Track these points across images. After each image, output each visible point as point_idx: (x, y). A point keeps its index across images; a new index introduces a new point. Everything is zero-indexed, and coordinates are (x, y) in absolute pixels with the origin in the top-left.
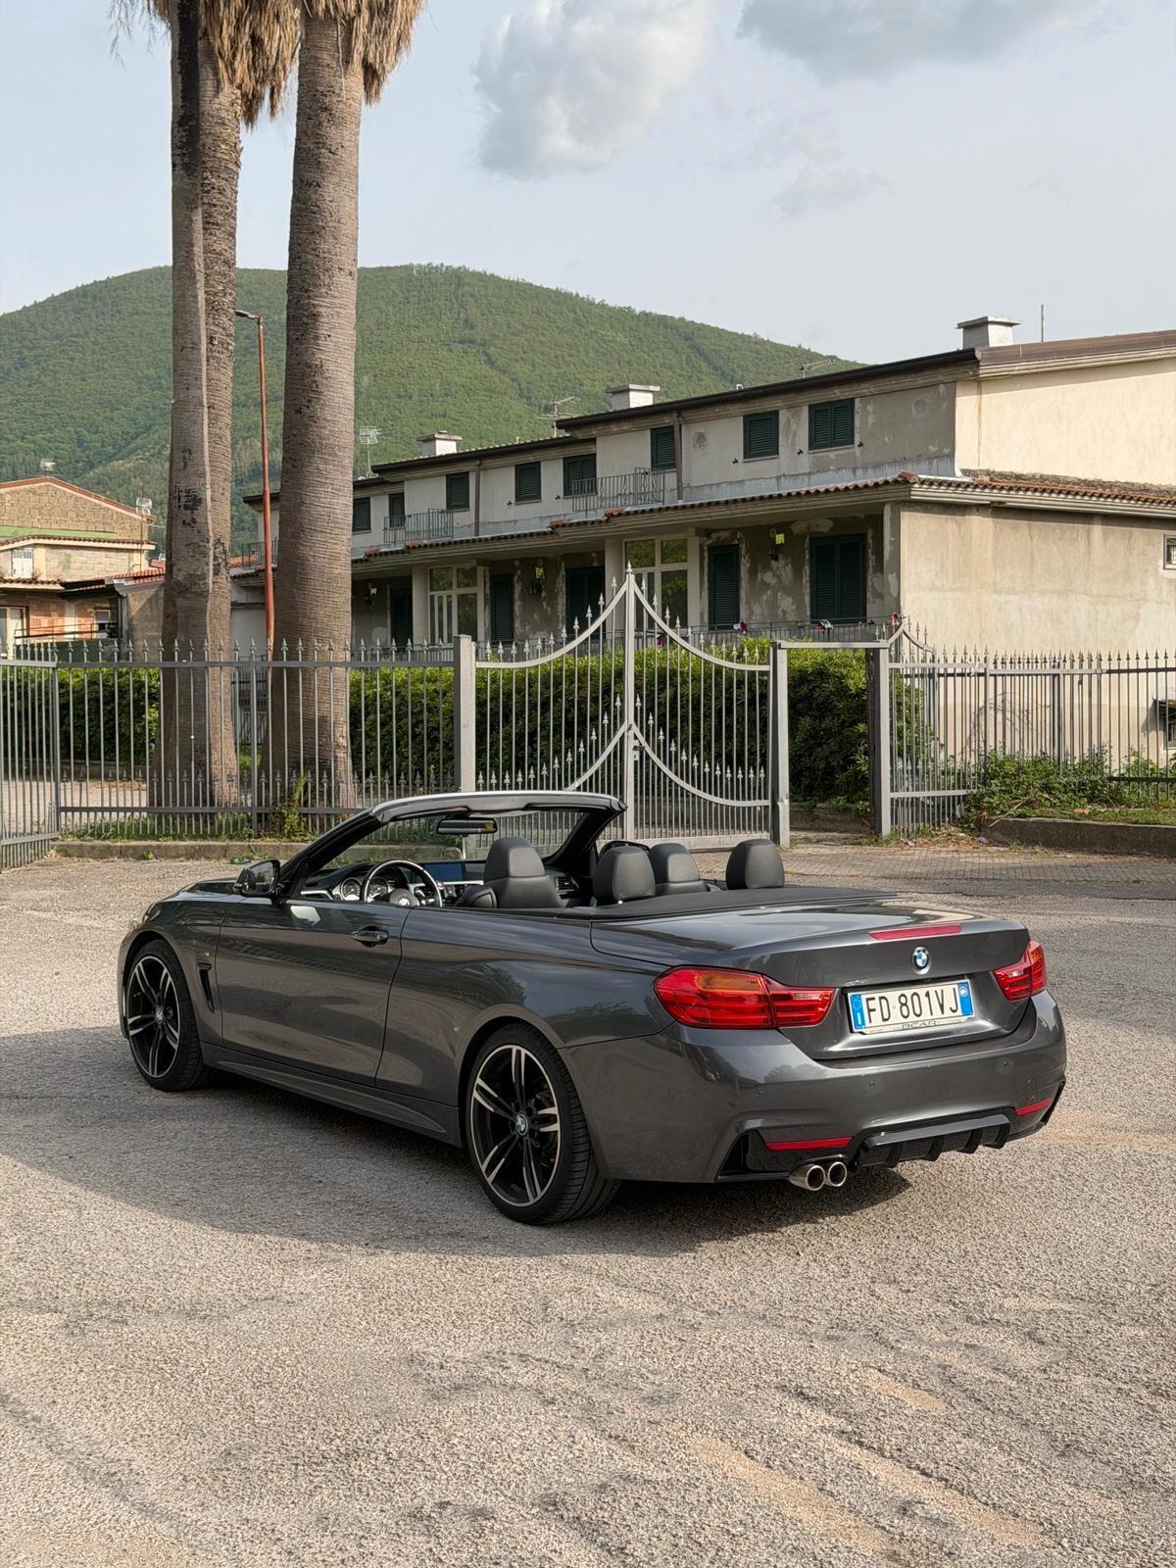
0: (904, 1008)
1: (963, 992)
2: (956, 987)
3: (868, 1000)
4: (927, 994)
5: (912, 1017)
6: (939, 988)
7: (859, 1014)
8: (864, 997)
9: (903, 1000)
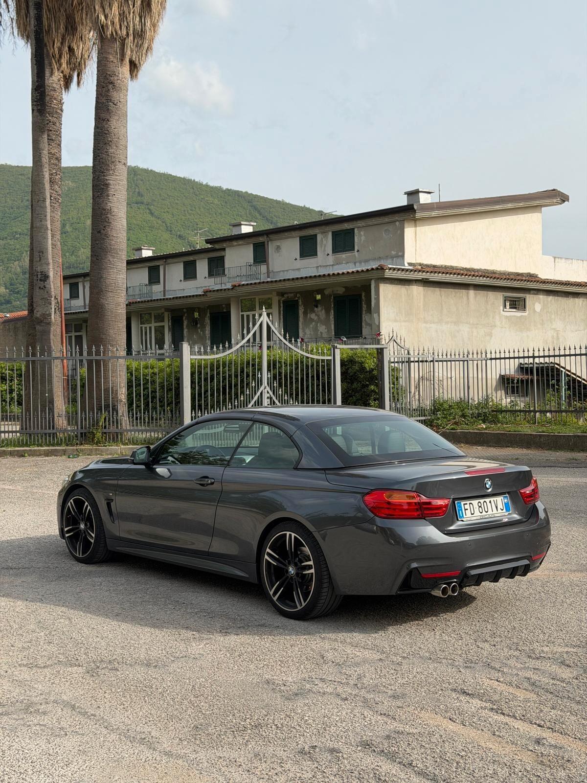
0: (480, 508)
1: (506, 501)
2: (502, 498)
3: (464, 504)
4: (490, 502)
5: (484, 513)
6: (495, 499)
7: (460, 511)
8: (462, 503)
9: (480, 504)
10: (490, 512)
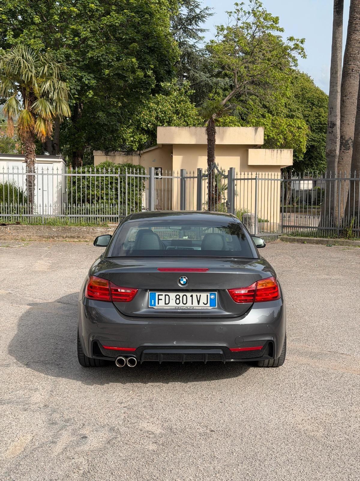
0: (178, 301)
1: (212, 297)
2: (209, 294)
3: (159, 295)
4: (192, 296)
5: (181, 304)
6: (198, 294)
7: (153, 301)
8: (157, 294)
9: (178, 297)
10: (189, 304)
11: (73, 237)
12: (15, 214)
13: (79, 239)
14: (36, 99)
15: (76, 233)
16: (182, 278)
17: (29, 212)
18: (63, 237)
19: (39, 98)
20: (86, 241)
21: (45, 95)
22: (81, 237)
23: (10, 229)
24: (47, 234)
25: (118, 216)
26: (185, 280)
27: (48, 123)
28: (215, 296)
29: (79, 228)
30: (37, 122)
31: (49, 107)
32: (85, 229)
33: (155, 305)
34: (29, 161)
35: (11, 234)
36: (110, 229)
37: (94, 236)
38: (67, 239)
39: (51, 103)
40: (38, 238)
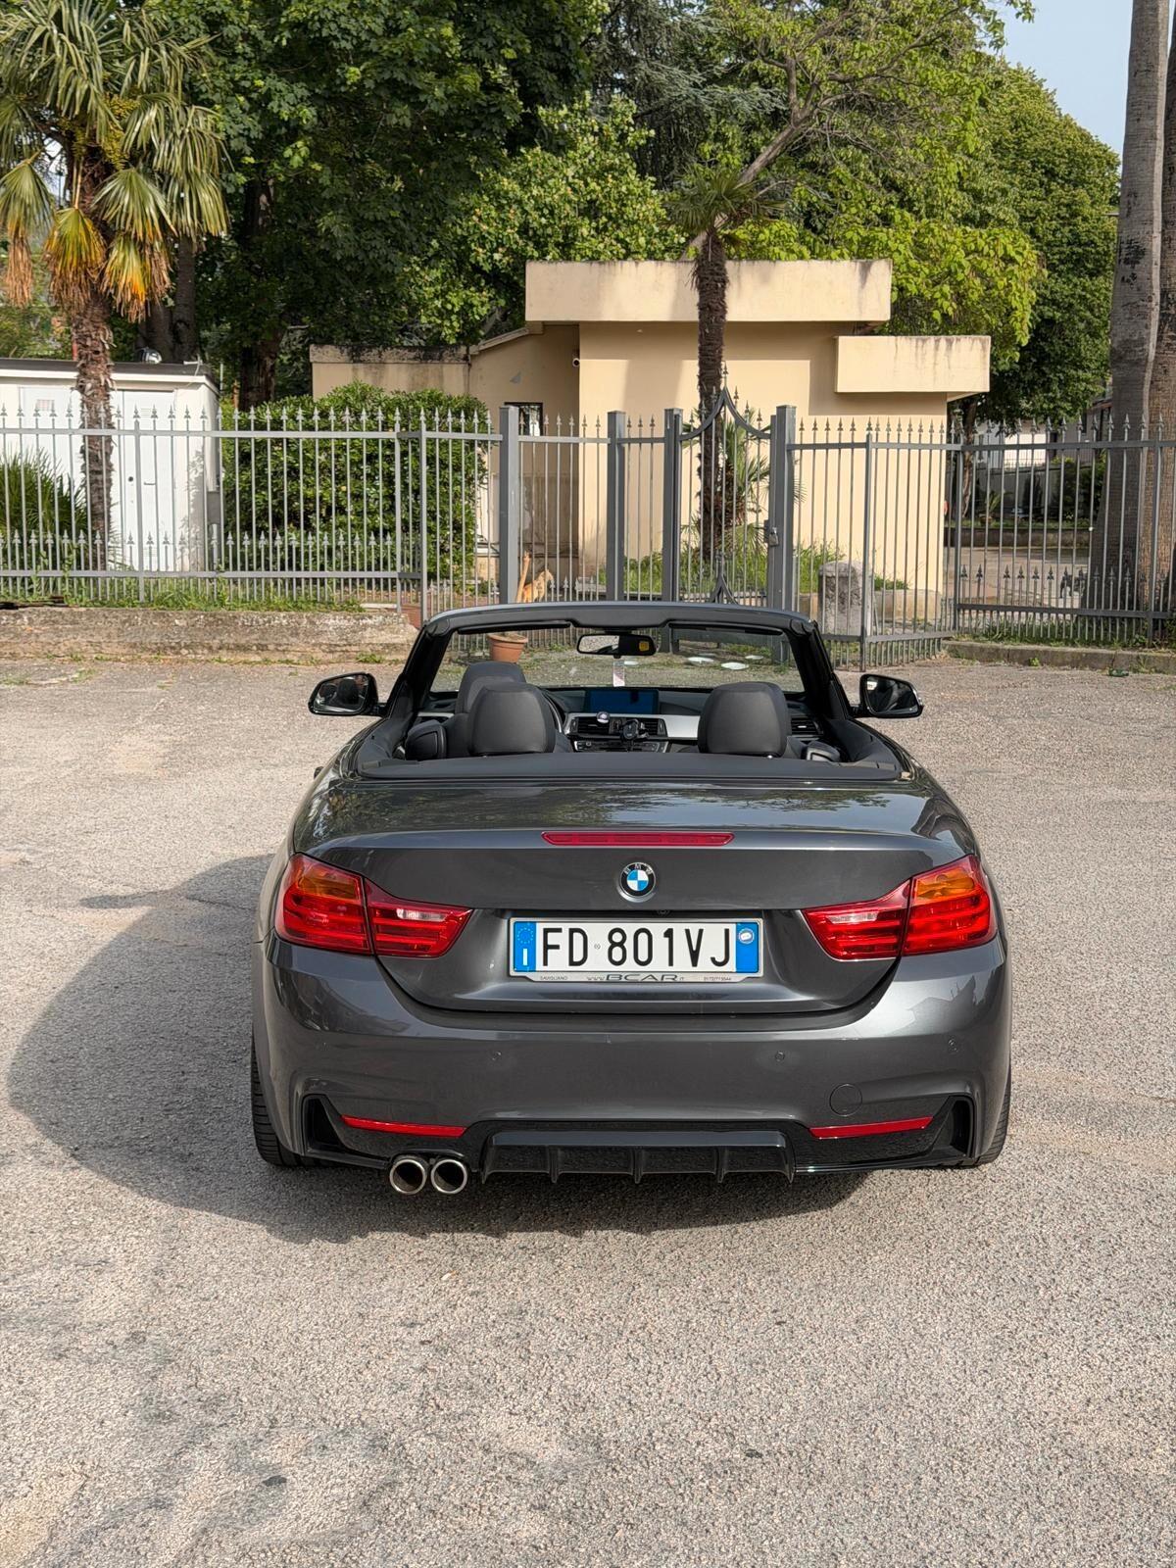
0: (617, 951)
1: (746, 936)
2: (732, 928)
3: (546, 931)
4: (669, 934)
5: (630, 965)
6: (694, 928)
7: (525, 951)
8: (540, 927)
9: (617, 938)
10: (659, 963)
11: (245, 649)
12: (46, 568)
13: (265, 654)
14: (109, 170)
15: (252, 632)
16: (632, 868)
17: (95, 560)
18: (210, 648)
19: (119, 166)
20: (287, 662)
21: (141, 155)
22: (271, 647)
23: (29, 619)
24: (154, 638)
25: (394, 574)
26: (643, 876)
27: (152, 256)
28: (753, 934)
29: (264, 616)
30: (115, 253)
31: (157, 200)
32: (284, 622)
33: (532, 967)
34: (89, 386)
35: (33, 638)
36: (370, 621)
37: (314, 645)
38: (225, 656)
39: (161, 184)
40: (125, 651)
